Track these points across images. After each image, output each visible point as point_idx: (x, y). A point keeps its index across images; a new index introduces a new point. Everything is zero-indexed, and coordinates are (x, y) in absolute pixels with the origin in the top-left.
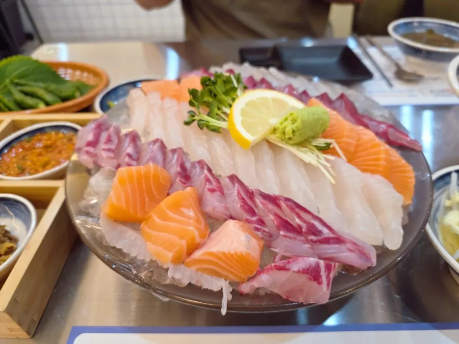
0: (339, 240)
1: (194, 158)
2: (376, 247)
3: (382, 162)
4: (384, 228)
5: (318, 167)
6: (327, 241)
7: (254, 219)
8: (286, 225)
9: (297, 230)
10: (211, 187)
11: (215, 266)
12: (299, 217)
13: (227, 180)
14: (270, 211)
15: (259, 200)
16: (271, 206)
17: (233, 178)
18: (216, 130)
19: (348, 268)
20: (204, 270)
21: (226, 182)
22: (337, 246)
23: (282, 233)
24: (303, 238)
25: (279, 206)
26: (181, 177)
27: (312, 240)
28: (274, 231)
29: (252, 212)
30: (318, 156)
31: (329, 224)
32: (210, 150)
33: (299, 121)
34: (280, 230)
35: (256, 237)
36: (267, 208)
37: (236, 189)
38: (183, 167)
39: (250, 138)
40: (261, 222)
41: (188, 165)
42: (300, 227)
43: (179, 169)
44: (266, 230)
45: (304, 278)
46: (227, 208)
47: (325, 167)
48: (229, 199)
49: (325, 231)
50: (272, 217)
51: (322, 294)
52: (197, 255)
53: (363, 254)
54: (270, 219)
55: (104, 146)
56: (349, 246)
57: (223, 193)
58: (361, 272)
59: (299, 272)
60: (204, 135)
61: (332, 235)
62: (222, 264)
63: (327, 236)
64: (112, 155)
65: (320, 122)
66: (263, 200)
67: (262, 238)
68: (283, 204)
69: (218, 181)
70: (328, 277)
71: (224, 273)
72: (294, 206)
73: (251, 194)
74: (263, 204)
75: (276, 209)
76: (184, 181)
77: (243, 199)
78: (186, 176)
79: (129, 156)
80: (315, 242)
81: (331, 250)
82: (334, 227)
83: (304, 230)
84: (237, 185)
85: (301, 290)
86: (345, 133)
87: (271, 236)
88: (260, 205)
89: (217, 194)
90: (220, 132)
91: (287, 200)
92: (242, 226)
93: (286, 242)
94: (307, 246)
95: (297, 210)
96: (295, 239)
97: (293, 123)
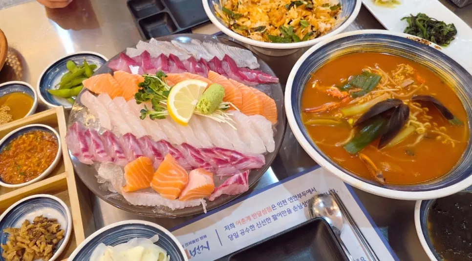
0: (246, 159)
1: (156, 140)
2: (264, 154)
3: (258, 106)
4: (265, 143)
5: (226, 123)
6: (241, 161)
7: (204, 164)
8: (220, 161)
9: (226, 162)
10: (176, 157)
11: (195, 195)
12: (225, 155)
13: (182, 147)
14: (210, 158)
15: (203, 154)
16: (210, 155)
17: (185, 145)
18: (163, 117)
19: (253, 170)
20: (190, 199)
21: (182, 149)
22: (245, 162)
23: (219, 166)
24: (230, 165)
25: (213, 153)
26: (157, 157)
27: (234, 164)
28: (215, 166)
29: (202, 161)
30: (224, 116)
31: (239, 152)
32: (163, 131)
33: (209, 103)
34: (218, 165)
35: (208, 173)
36: (209, 157)
37: (189, 152)
38: (154, 150)
39: (185, 120)
40: (208, 164)
41: (156, 146)
42: (227, 160)
43: (153, 152)
44: (212, 167)
45: (236, 185)
46: (189, 164)
47: (230, 121)
48: (188, 159)
49: (239, 157)
50: (212, 160)
51: (245, 187)
52: (185, 193)
53: (259, 161)
54: (212, 161)
55: (97, 151)
56: (251, 160)
57: (183, 157)
58: (260, 169)
59: (233, 184)
60: (156, 122)
61: (242, 158)
62: (197, 193)
63: (240, 159)
64: (105, 154)
65: (220, 96)
66: (205, 153)
67: (211, 172)
68: (215, 152)
69: (177, 150)
70: (246, 179)
71: (200, 196)
72: (221, 151)
73: (197, 152)
74: (206, 156)
75: (213, 155)
76: (158, 158)
77: (195, 156)
78: (158, 154)
79: (117, 152)
80: (236, 164)
81: (244, 165)
82: (242, 152)
83: (229, 161)
84: (189, 150)
85: (236, 189)
86: (235, 94)
87: (214, 169)
88: (205, 156)
89: (181, 159)
90: (165, 118)
91: (217, 149)
92: (200, 172)
93: (223, 170)
94: (233, 167)
95: (223, 152)
96: (226, 167)
97: (206, 105)
